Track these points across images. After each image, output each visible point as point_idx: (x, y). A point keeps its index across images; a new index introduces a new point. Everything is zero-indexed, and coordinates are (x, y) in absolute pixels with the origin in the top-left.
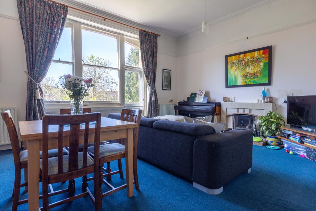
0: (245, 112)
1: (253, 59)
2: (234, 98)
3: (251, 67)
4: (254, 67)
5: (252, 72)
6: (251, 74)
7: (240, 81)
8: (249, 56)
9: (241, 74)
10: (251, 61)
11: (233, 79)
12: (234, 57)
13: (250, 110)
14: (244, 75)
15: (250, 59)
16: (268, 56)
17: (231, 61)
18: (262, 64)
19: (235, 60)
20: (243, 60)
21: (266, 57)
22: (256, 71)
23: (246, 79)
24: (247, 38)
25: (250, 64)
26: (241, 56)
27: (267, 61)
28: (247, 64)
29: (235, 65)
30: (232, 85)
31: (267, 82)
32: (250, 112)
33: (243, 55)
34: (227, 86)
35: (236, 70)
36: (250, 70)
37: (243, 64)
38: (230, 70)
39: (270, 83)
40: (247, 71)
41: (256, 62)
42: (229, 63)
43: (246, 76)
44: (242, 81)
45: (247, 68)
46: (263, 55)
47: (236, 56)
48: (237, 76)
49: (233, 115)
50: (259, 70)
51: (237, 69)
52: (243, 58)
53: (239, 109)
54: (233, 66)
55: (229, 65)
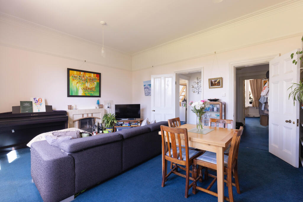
0: (89, 116)
1: (90, 78)
2: (76, 106)
3: (89, 83)
4: (91, 84)
5: (90, 87)
6: (89, 88)
7: (81, 93)
8: (87, 75)
9: (82, 87)
10: (89, 79)
11: (74, 90)
12: (75, 72)
13: (92, 114)
14: (84, 88)
15: (88, 78)
16: (99, 79)
17: (73, 75)
18: (96, 83)
19: (76, 75)
20: (83, 77)
21: (98, 79)
22: (92, 87)
23: (85, 91)
24: (85, 61)
25: (88, 81)
26: (82, 73)
27: (99, 82)
28: (86, 81)
29: (76, 79)
30: (73, 95)
31: (98, 95)
32: (92, 115)
33: (83, 73)
34: (69, 96)
35: (77, 83)
36: (88, 85)
37: (83, 79)
38: (72, 82)
39: (100, 96)
40: (86, 86)
41: (92, 81)
42: (71, 76)
43: (85, 89)
44: (82, 92)
45: (86, 84)
46: (96, 78)
47: (78, 72)
48: (78, 88)
49: (78, 120)
50: (94, 86)
51: (79, 83)
52: (83, 75)
53: (84, 115)
54: (75, 79)
55: (71, 78)
